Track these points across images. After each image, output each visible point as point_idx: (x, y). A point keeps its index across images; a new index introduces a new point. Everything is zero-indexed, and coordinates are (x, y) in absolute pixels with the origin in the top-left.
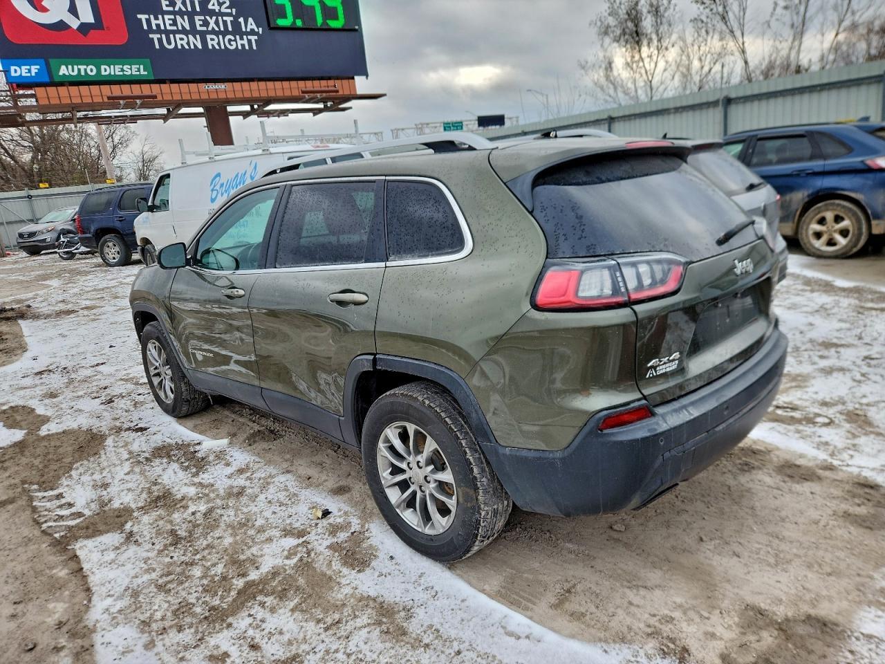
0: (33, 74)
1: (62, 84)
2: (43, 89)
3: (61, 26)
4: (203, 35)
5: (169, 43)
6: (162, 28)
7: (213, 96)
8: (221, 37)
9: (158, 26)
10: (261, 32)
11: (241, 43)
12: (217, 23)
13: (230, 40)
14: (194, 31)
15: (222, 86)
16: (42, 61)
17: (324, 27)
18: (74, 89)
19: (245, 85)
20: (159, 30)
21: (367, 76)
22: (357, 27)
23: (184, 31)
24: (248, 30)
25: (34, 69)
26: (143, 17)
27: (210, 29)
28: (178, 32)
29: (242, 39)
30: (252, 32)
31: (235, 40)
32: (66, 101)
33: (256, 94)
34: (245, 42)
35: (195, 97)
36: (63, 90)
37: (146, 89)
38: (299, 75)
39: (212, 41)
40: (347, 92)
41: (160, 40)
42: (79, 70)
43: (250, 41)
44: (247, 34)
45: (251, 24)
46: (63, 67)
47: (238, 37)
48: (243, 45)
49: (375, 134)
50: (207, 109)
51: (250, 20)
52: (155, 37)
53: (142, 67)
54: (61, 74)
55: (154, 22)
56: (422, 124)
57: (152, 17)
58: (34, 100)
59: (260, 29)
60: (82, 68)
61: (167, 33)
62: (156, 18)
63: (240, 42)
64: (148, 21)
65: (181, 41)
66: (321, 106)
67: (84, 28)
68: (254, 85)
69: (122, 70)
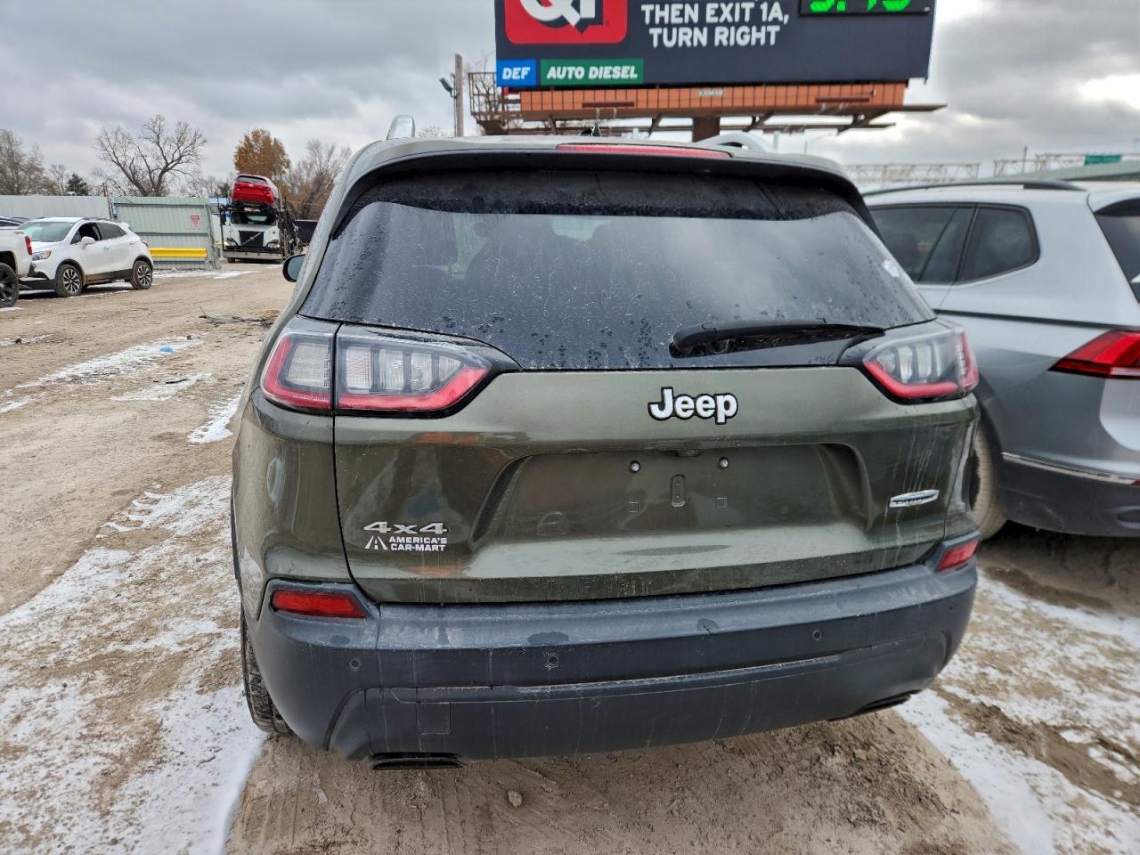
0: (523, 77)
1: (547, 88)
2: (528, 94)
3: (562, 22)
4: (712, 28)
5: (670, 38)
6: (666, 21)
7: (706, 104)
8: (733, 29)
9: (662, 19)
10: (786, 21)
11: (758, 36)
12: (732, 12)
13: (743, 34)
14: (702, 23)
15: (719, 92)
16: (534, 62)
17: (877, 11)
18: (558, 94)
19: (749, 91)
20: (662, 24)
21: (926, 78)
22: (927, 9)
23: (691, 25)
24: (770, 19)
25: (525, 71)
26: (647, 8)
27: (722, 20)
28: (683, 25)
29: (759, 30)
30: (775, 22)
31: (750, 33)
32: (547, 107)
33: (759, 103)
34: (762, 35)
35: (685, 105)
36: (547, 94)
37: (631, 95)
38: (823, 78)
39: (721, 36)
40: (888, 101)
41: (660, 37)
42: (567, 73)
43: (768, 35)
44: (767, 23)
45: (777, 11)
46: (553, 69)
47: (754, 29)
48: (758, 40)
49: (968, 166)
50: (696, 121)
51: (776, 6)
52: (655, 32)
53: (633, 68)
54: (549, 76)
55: (658, 14)
56: (1048, 156)
57: (658, 7)
58: (519, 105)
59: (787, 17)
60: (571, 69)
61: (670, 26)
62: (662, 9)
63: (755, 35)
64: (653, 13)
65: (685, 37)
66: (848, 120)
67: (583, 23)
68: (760, 91)
69: (611, 73)
